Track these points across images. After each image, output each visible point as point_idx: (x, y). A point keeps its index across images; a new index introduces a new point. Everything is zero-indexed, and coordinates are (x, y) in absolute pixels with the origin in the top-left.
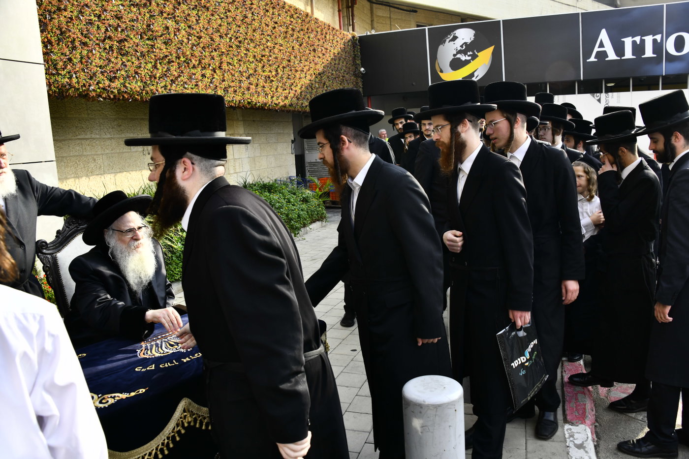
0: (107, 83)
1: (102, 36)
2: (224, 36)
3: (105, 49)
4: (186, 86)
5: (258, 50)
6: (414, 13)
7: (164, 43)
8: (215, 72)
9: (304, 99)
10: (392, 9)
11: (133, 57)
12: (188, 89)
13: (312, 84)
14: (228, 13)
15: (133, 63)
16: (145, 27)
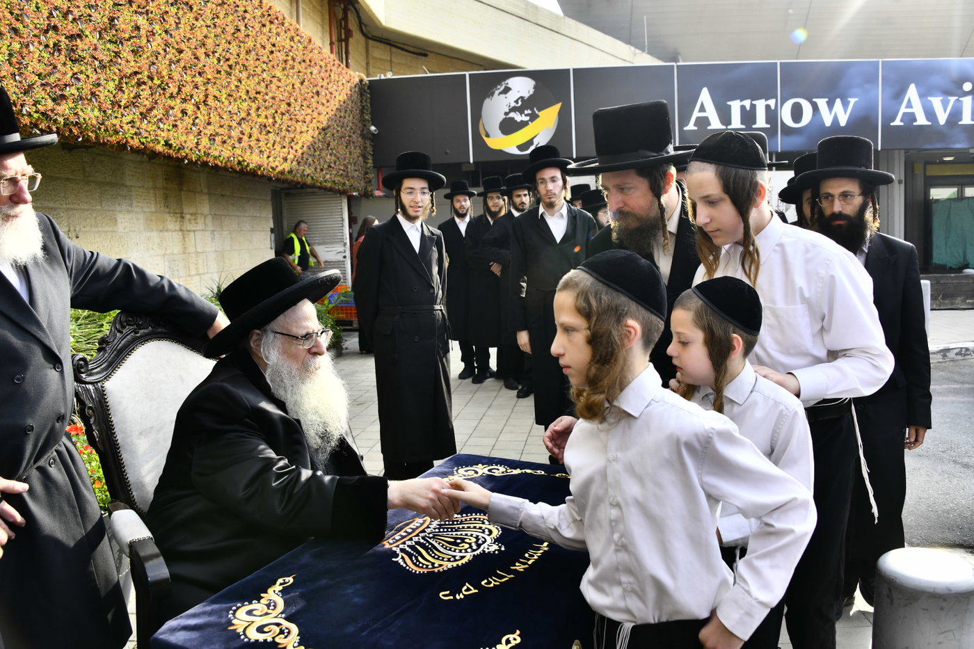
0: (50, 104)
1: (43, 23)
2: (211, 53)
3: (47, 46)
4: (161, 126)
5: (252, 83)
6: (424, 58)
7: (133, 51)
8: (199, 108)
9: (306, 164)
10: (394, 50)
11: (89, 66)
12: (163, 131)
13: (315, 143)
14: (216, 20)
15: (88, 76)
16: (106, 20)
